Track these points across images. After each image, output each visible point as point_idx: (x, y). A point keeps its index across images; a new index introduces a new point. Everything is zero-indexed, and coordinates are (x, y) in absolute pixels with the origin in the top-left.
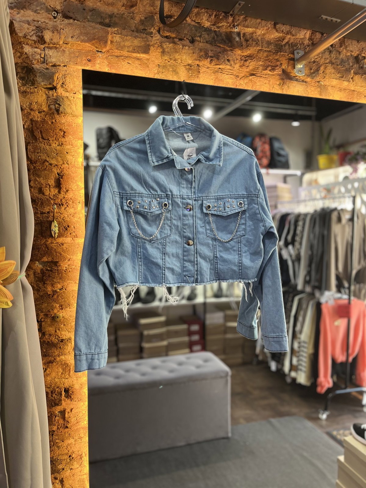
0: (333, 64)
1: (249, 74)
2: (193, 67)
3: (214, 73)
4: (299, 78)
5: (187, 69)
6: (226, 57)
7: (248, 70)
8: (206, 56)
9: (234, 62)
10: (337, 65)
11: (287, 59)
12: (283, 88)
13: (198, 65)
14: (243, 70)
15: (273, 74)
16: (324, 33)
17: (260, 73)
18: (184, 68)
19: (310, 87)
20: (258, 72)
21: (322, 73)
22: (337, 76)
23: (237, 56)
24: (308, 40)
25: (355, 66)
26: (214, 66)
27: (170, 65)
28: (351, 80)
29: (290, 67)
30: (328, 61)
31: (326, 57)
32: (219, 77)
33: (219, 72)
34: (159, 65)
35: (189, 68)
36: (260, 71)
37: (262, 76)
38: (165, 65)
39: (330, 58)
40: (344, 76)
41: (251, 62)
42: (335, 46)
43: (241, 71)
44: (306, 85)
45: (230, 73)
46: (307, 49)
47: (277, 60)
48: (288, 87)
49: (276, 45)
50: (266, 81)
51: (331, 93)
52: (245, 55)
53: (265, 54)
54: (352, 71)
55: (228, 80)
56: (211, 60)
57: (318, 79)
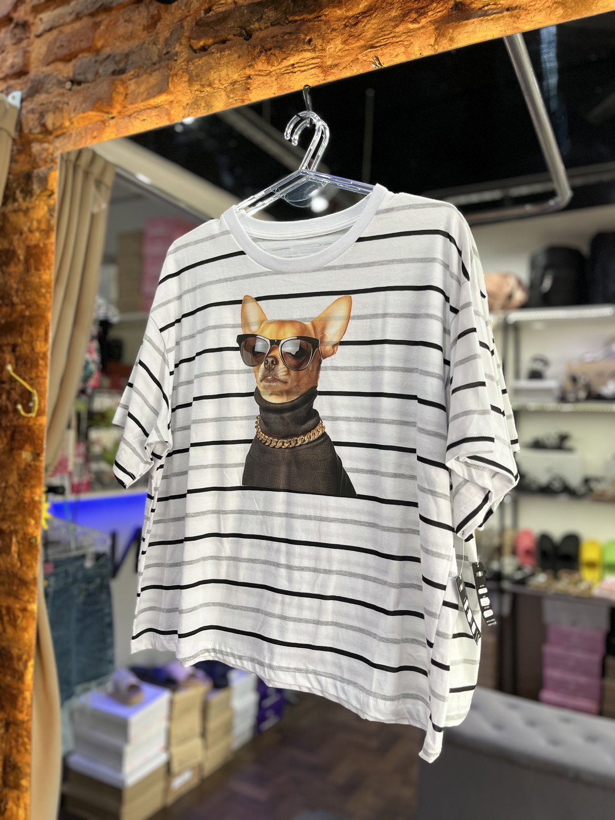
2: (239, 83)
5: (228, 91)
6: (302, 36)
7: (362, 42)
9: (323, 40)
13: (247, 77)
14: (352, 46)
15: (420, 25)
17: (386, 37)
20: (383, 36)
23: (332, 23)
26: (280, 67)
27: (203, 98)
32: (284, 84)
33: (286, 73)
35: (231, 90)
36: (388, 32)
37: (388, 44)
38: (193, 101)
41: (369, 20)
43: (346, 52)
45: (313, 66)
48: (452, 40)
50: (398, 50)
52: (357, 13)
56: (269, 56)
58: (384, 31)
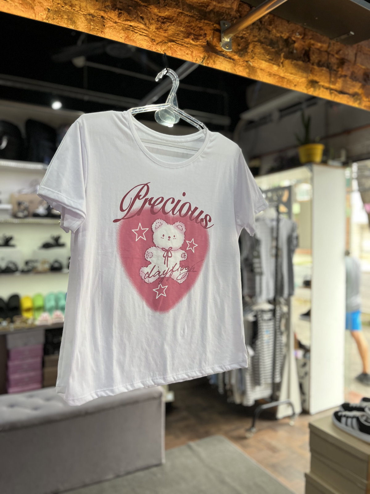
0: (262, 43)
1: (167, 41)
2: (96, 17)
3: (123, 31)
4: (225, 54)
5: (88, 19)
6: (139, 13)
7: (166, 35)
8: (114, 7)
9: (149, 22)
10: (267, 45)
11: (211, 29)
12: (208, 62)
13: (102, 17)
14: (161, 33)
15: (196, 44)
16: (253, 6)
17: (181, 40)
18: (83, 17)
19: (239, 66)
20: (178, 39)
21: (250, 52)
22: (266, 57)
23: (152, 15)
24: (235, 11)
25: (285, 50)
26: (124, 22)
27: (64, 12)
28: (281, 64)
29: (215, 39)
30: (256, 39)
31: (255, 35)
32: (130, 36)
33: (130, 30)
34: (49, 9)
35: (90, 19)
36: (181, 38)
37: (182, 45)
38: (56, 10)
39: (259, 36)
40: (273, 59)
41: (170, 25)
42: (264, 22)
43: (158, 34)
44: (234, 63)
45: (144, 34)
46: (235, 22)
47: (201, 29)
48: (214, 61)
49: (200, 11)
51: (260, 76)
52: (163, 17)
53: (187, 19)
54: (282, 55)
55: (142, 42)
56: (120, 13)
57: (246, 59)
58: (179, 36)
